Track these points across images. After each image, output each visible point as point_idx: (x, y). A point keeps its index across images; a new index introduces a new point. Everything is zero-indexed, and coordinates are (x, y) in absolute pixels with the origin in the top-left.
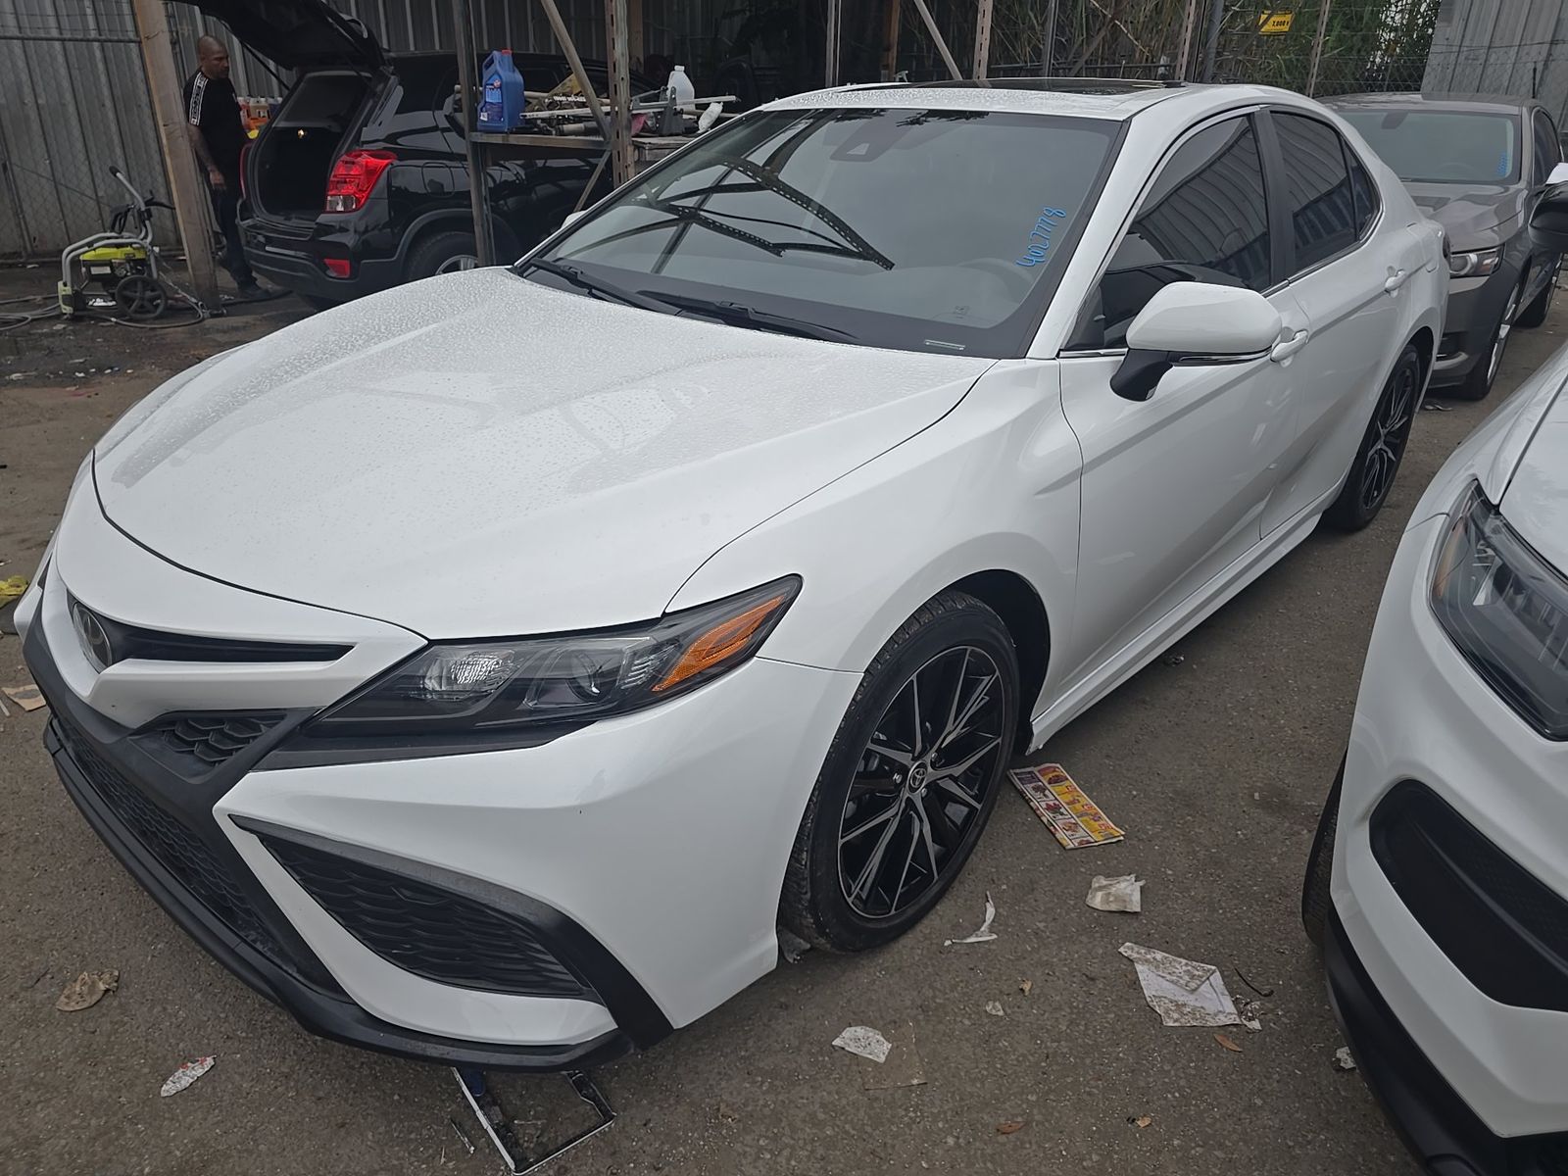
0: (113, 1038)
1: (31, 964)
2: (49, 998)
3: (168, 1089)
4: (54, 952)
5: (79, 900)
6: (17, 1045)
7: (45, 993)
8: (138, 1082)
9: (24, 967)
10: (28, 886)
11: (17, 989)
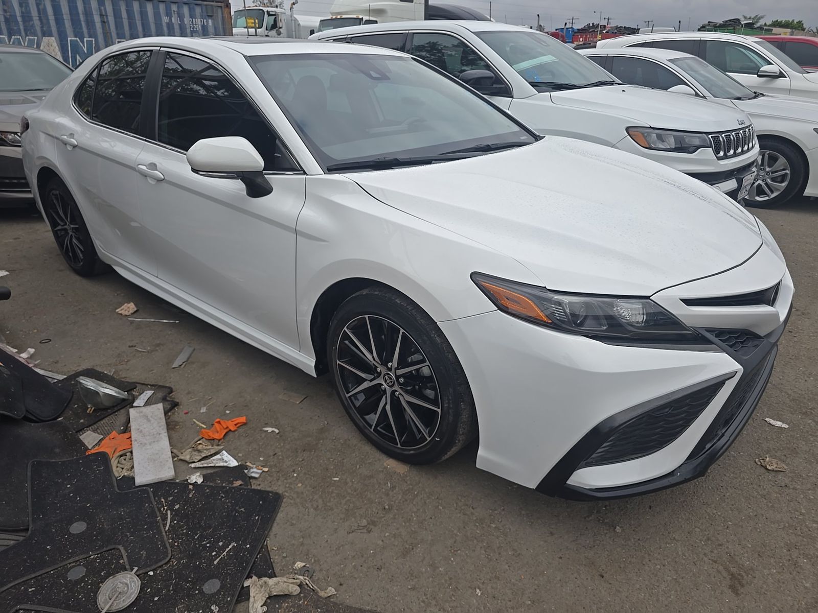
0: (781, 449)
1: (776, 493)
2: (785, 477)
3: (787, 426)
4: (765, 487)
5: (732, 494)
6: (811, 474)
7: (784, 480)
8: (790, 435)
9: (780, 494)
10: (739, 522)
11: (791, 490)
